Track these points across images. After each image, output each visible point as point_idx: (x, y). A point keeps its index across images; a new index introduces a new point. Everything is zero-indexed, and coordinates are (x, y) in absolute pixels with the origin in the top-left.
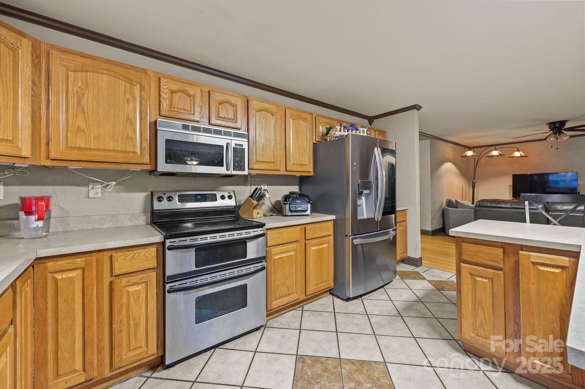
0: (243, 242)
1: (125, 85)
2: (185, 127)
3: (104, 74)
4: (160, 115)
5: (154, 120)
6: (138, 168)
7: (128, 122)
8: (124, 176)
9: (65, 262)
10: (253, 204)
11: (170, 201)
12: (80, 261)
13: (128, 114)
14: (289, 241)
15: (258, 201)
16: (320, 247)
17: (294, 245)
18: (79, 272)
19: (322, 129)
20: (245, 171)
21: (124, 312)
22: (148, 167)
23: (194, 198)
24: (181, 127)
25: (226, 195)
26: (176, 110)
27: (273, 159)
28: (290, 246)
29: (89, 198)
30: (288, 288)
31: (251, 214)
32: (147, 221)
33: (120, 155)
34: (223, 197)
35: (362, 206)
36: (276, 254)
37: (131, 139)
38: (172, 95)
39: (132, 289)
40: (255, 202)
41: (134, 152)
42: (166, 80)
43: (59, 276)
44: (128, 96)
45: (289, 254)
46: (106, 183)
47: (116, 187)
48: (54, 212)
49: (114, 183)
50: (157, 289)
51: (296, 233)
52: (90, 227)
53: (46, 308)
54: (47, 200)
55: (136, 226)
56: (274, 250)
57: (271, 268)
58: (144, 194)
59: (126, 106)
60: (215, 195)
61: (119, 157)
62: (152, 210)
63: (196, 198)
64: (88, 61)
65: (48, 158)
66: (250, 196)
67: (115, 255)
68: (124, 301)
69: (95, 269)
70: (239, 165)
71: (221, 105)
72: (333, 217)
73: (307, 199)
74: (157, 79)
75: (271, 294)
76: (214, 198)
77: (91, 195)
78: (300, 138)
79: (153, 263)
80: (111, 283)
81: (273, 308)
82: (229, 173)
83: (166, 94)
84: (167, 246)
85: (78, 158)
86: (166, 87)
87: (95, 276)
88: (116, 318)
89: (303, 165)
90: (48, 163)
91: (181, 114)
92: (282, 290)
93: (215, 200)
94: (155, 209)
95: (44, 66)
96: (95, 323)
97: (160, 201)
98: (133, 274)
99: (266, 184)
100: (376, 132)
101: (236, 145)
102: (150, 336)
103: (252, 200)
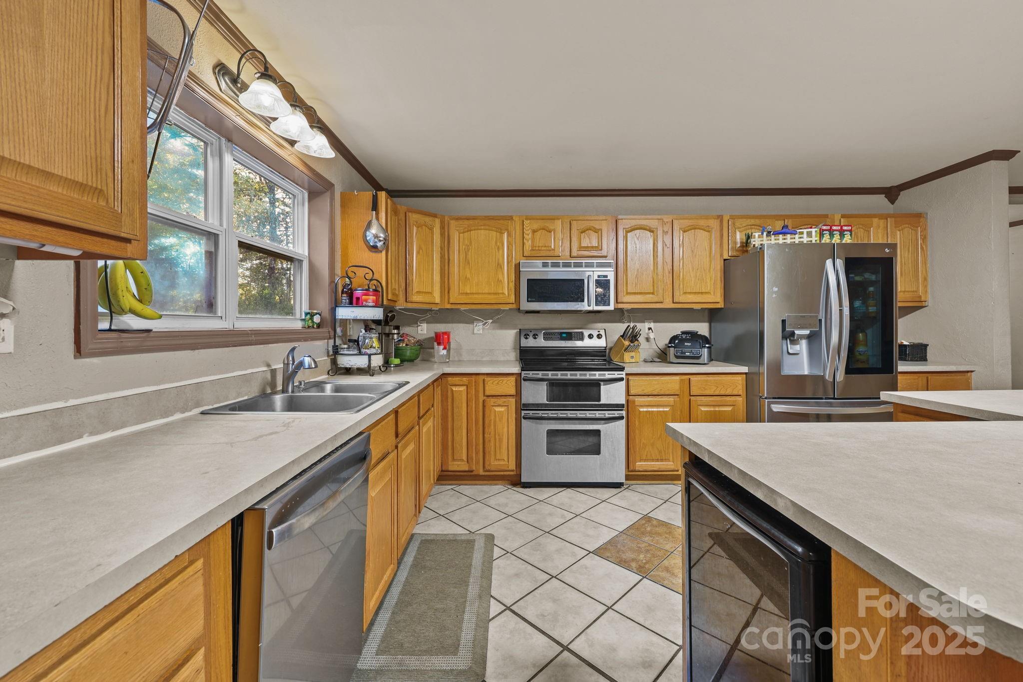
0: (596, 384)
1: (496, 234)
2: (545, 265)
3: (481, 229)
4: (523, 256)
5: (518, 262)
6: (507, 307)
7: (499, 266)
8: (498, 314)
9: (457, 379)
10: (624, 345)
11: (535, 338)
12: (465, 379)
13: (498, 260)
14: (662, 393)
15: (632, 341)
16: (717, 409)
17: (671, 399)
18: (465, 388)
19: (739, 237)
20: (609, 305)
21: (492, 427)
22: (514, 306)
23: (559, 336)
24: (541, 265)
25: (595, 333)
26: (537, 249)
27: (652, 288)
28: (665, 399)
29: (474, 334)
30: (660, 452)
31: (622, 357)
32: (516, 357)
33: (492, 296)
34: (590, 336)
35: (801, 354)
36: (642, 406)
37: (499, 282)
38: (533, 234)
39: (498, 409)
40: (627, 343)
41: (503, 293)
42: (529, 221)
43: (454, 389)
44: (498, 244)
45: (661, 409)
46: (485, 321)
47: (493, 324)
48: (453, 345)
49: (490, 321)
50: (516, 415)
51: (673, 384)
52: (475, 359)
53: (448, 409)
54: (447, 334)
55: (508, 361)
56: (638, 400)
57: (635, 421)
58: (515, 331)
59: (497, 254)
60: (582, 333)
61: (492, 299)
62: (520, 347)
63: (561, 336)
64: (471, 222)
65: (449, 303)
66: (621, 336)
67: (487, 379)
68: (492, 418)
69: (474, 387)
70: (602, 299)
71: (583, 234)
72: (745, 369)
73: (701, 342)
74: (521, 222)
75: (635, 452)
76: (581, 337)
77: (475, 332)
78: (697, 256)
79: (513, 391)
80: (484, 401)
81: (637, 469)
82: (590, 308)
83: (528, 235)
84: (522, 377)
85: (466, 302)
86: (529, 228)
87: (474, 393)
88: (486, 430)
89: (702, 293)
90: (449, 306)
91: (541, 252)
92: (650, 452)
93: (582, 339)
94: (521, 345)
95: (446, 234)
96: (474, 429)
97: (526, 338)
98: (499, 397)
99: (651, 321)
100: (888, 219)
101: (599, 276)
102: (510, 453)
103: (623, 341)
